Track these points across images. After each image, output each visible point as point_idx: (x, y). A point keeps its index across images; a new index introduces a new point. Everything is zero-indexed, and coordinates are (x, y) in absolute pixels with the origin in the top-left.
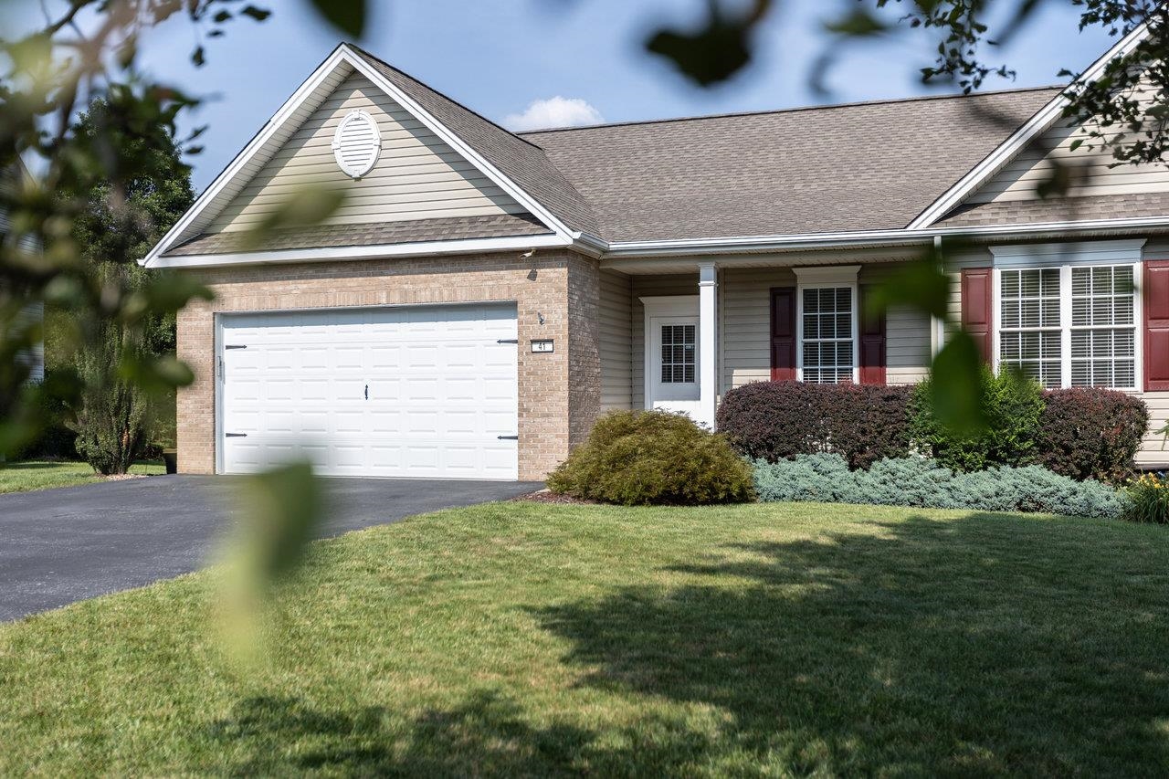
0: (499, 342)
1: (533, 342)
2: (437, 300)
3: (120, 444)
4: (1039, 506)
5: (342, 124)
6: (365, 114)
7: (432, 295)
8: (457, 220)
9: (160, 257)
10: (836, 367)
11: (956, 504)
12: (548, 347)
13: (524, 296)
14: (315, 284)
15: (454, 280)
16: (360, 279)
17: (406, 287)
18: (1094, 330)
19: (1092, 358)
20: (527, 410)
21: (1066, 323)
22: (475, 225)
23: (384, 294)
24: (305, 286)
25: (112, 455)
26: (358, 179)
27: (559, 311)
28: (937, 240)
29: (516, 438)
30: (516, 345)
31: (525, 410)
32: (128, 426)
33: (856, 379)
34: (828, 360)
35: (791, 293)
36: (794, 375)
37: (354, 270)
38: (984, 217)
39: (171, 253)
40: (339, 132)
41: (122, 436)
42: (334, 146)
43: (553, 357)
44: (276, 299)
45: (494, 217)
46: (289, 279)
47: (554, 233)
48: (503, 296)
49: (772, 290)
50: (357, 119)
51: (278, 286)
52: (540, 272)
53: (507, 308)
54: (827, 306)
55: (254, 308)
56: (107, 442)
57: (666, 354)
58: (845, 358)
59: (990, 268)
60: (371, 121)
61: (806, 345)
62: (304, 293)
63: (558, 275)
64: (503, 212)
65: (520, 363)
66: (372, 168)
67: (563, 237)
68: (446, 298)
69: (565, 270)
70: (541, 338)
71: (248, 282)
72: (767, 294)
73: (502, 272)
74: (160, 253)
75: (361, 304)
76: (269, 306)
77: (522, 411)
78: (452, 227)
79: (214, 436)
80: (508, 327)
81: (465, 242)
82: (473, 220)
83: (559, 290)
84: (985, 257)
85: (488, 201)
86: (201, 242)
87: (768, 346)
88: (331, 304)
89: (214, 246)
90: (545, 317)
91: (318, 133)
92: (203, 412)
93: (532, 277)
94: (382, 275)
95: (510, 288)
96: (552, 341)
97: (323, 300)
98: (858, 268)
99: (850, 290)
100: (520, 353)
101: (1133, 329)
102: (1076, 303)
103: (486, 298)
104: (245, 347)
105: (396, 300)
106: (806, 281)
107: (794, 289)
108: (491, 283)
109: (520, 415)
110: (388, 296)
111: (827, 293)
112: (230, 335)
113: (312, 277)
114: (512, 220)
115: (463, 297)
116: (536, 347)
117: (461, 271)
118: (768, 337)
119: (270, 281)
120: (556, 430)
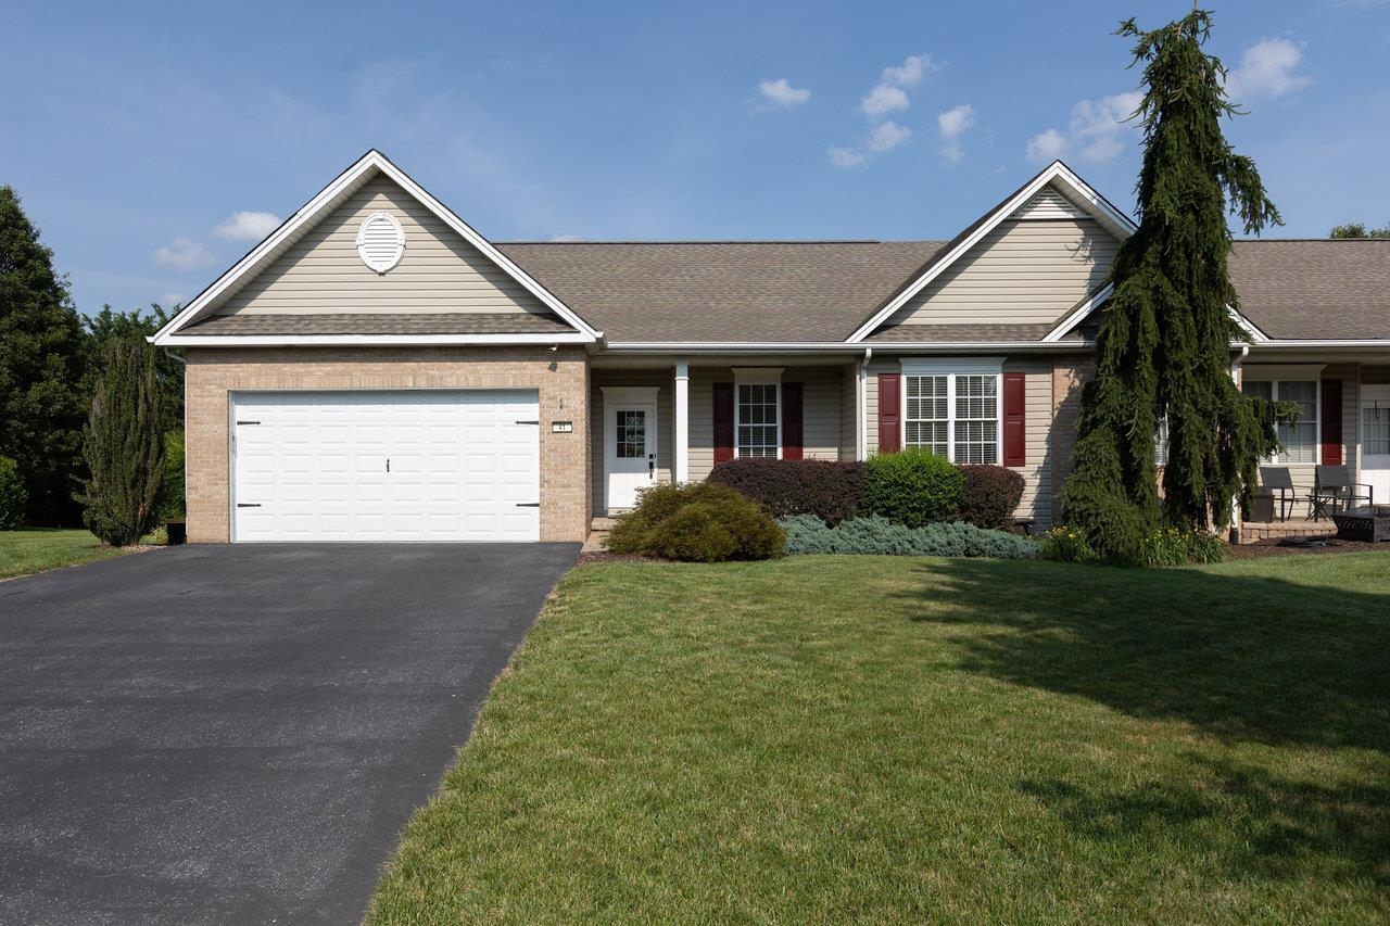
0: (518, 423)
1: (554, 423)
2: (463, 386)
3: (135, 516)
4: (982, 552)
5: (365, 224)
6: (389, 215)
7: (458, 381)
8: (482, 316)
9: (172, 335)
10: (751, 446)
11: (918, 552)
12: (568, 428)
13: (545, 384)
14: (339, 367)
15: (478, 368)
16: (386, 364)
17: (432, 372)
18: (970, 422)
19: (968, 442)
20: (548, 482)
21: (952, 417)
22: (499, 322)
23: (411, 378)
24: (329, 368)
25: (127, 527)
26: (382, 274)
27: (577, 398)
28: (869, 352)
29: (537, 505)
30: (538, 426)
31: (545, 482)
32: (144, 500)
33: (780, 456)
34: (758, 440)
35: (730, 387)
36: (732, 453)
37: (380, 356)
38: (899, 336)
39: (185, 332)
40: (362, 230)
41: (137, 509)
42: (357, 243)
43: (571, 436)
44: (297, 380)
45: (518, 315)
46: (311, 361)
47: (579, 332)
48: (525, 383)
49: (714, 384)
50: (380, 220)
51: (299, 368)
52: (560, 364)
53: (530, 394)
54: (758, 399)
55: (273, 387)
56: (122, 515)
57: (621, 434)
58: (772, 439)
59: (899, 374)
60: (396, 223)
61: (740, 428)
62: (328, 374)
63: (576, 369)
64: (523, 311)
65: (541, 442)
66: (397, 265)
67: (586, 335)
68: (472, 384)
69: (583, 364)
70: (561, 420)
71: (266, 362)
72: (711, 388)
73: (525, 363)
74: (172, 330)
75: (387, 387)
76: (290, 386)
77: (543, 482)
78: (479, 322)
79: (228, 507)
80: (531, 410)
81: (496, 335)
82: (498, 317)
83: (578, 380)
84: (896, 366)
85: (510, 301)
86: (215, 323)
87: (711, 429)
88: (356, 386)
89: (232, 327)
90: (565, 402)
91: (341, 229)
92: (217, 484)
93: (553, 368)
94: (408, 361)
95: (532, 377)
96: (571, 423)
97: (348, 382)
98: (782, 370)
99: (775, 387)
100: (541, 433)
101: (995, 422)
102: (958, 402)
103: (510, 385)
104: (258, 423)
105: (422, 385)
106: (742, 378)
107: (733, 384)
108: (515, 372)
109: (542, 486)
110: (414, 381)
111: (757, 388)
112: (242, 411)
113: (336, 361)
114: (535, 319)
115: (487, 384)
116: (556, 428)
117: (486, 360)
118: (711, 422)
119: (292, 362)
120: (574, 499)
